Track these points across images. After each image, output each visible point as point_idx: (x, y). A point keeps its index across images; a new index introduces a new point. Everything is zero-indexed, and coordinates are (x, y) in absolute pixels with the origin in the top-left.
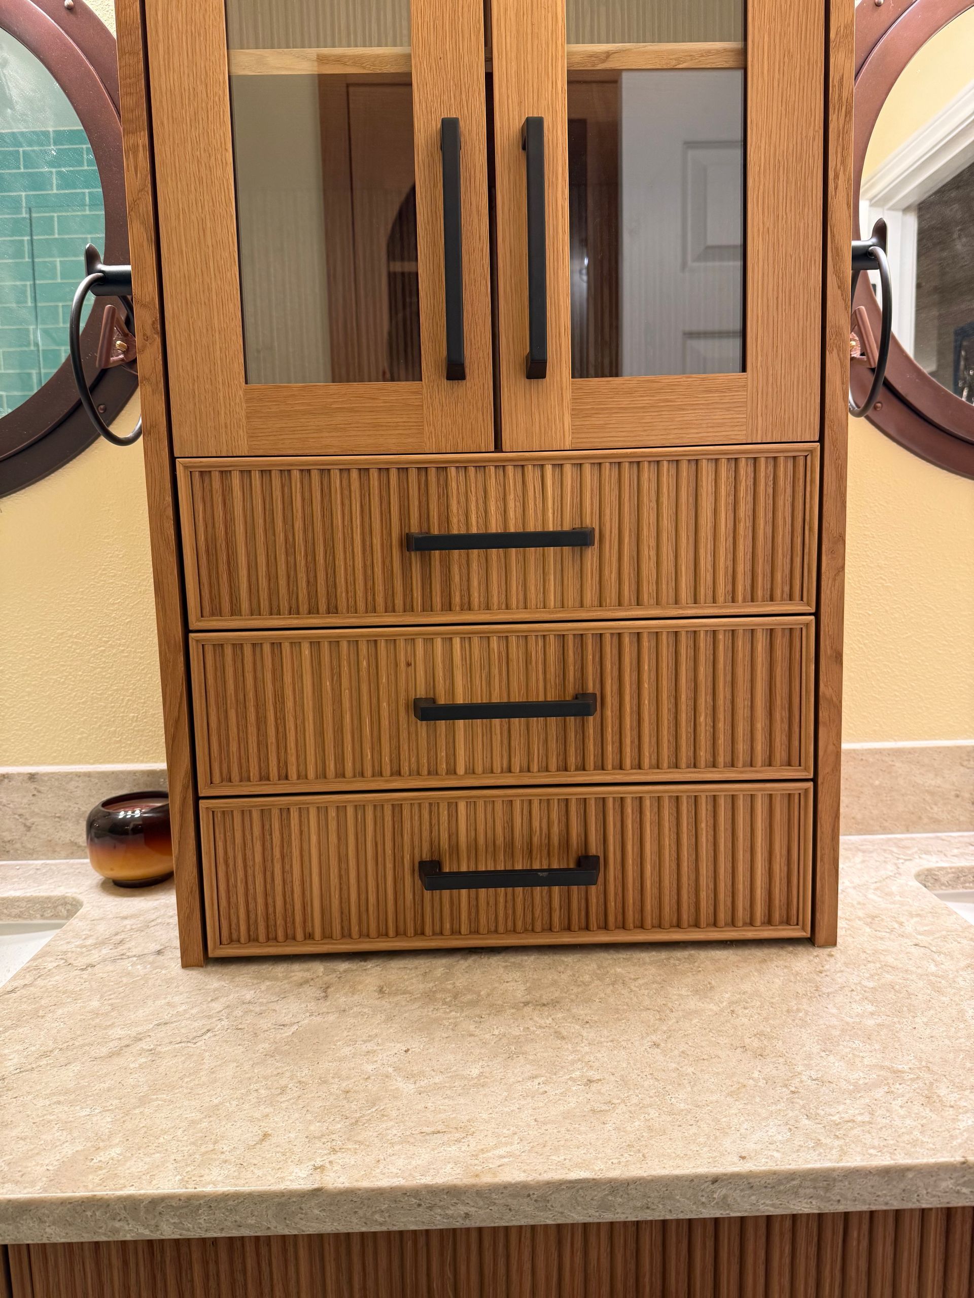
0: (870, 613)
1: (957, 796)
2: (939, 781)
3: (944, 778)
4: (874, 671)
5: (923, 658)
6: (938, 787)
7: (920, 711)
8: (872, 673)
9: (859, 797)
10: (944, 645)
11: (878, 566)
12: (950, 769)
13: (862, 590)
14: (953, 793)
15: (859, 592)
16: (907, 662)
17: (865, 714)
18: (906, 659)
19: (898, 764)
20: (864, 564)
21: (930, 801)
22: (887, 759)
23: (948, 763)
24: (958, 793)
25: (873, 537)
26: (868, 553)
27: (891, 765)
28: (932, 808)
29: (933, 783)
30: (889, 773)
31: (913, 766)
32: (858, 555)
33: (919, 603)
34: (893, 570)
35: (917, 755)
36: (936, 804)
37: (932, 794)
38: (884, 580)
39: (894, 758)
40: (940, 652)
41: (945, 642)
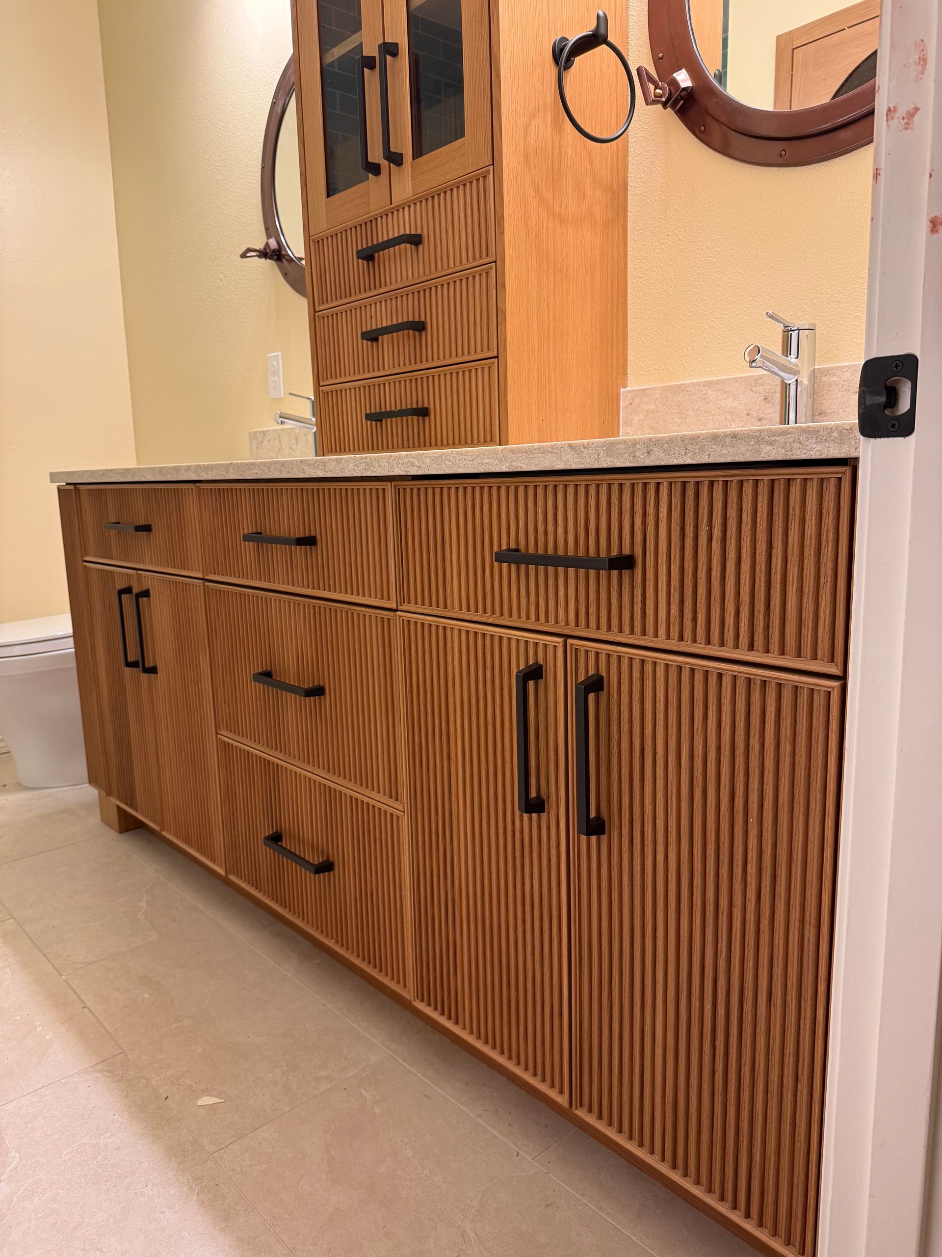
0: (703, 283)
1: (748, 415)
2: (736, 404)
3: (739, 401)
4: (706, 327)
5: (737, 312)
6: (736, 408)
7: (735, 353)
8: (705, 328)
9: (686, 418)
10: (751, 300)
11: (707, 247)
12: (743, 394)
13: (697, 267)
14: (746, 412)
15: (696, 269)
16: (726, 316)
17: (700, 359)
18: (725, 315)
19: (710, 392)
20: (699, 247)
21: (730, 419)
22: (702, 389)
23: (742, 389)
24: (748, 412)
25: (704, 227)
26: (701, 239)
27: (705, 394)
28: (731, 425)
29: (732, 405)
30: (704, 399)
31: (719, 393)
32: (695, 242)
33: (734, 271)
34: (717, 249)
35: (721, 384)
36: (734, 422)
37: (731, 413)
38: (711, 257)
39: (708, 388)
40: (748, 306)
41: (751, 298)
